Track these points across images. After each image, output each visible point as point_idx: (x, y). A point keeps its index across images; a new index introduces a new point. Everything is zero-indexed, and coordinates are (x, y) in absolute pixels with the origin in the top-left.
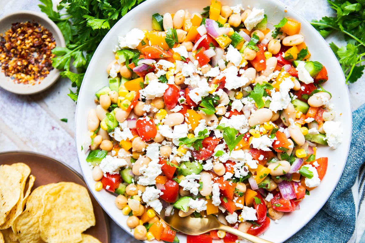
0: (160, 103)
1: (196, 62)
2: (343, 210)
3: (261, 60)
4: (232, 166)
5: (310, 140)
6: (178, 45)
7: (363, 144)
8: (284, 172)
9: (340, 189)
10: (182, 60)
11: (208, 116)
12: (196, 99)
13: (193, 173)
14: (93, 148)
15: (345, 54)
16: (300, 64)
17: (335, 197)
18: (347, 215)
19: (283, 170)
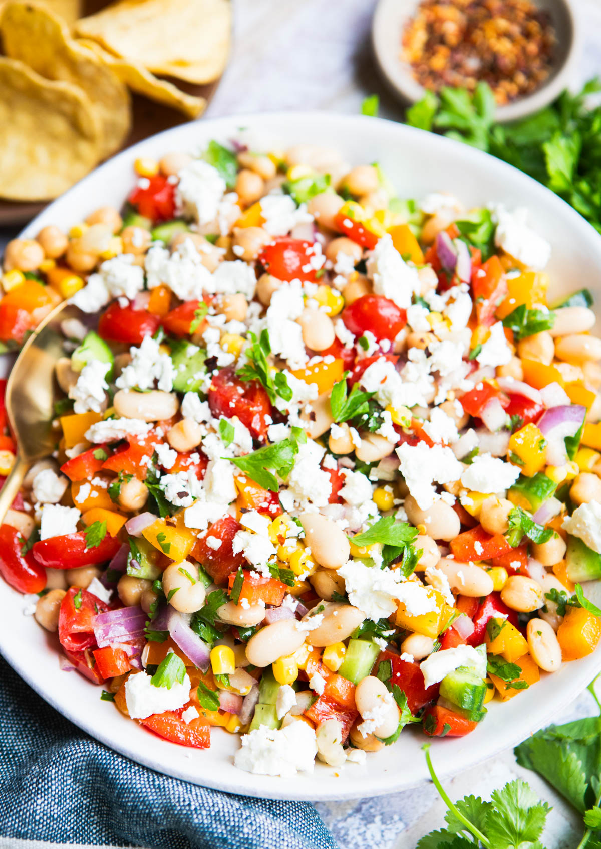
0: (358, 292)
1: (468, 386)
2: (53, 788)
3: (483, 546)
4: (191, 467)
5: (261, 700)
6: (512, 346)
7: (250, 827)
8: (172, 592)
9: (116, 767)
10: (471, 350)
11: (327, 405)
12: (371, 380)
13: (176, 372)
14: (244, 158)
15: (515, 801)
16: (478, 657)
17: (96, 754)
18: (39, 802)
19: (179, 589)
